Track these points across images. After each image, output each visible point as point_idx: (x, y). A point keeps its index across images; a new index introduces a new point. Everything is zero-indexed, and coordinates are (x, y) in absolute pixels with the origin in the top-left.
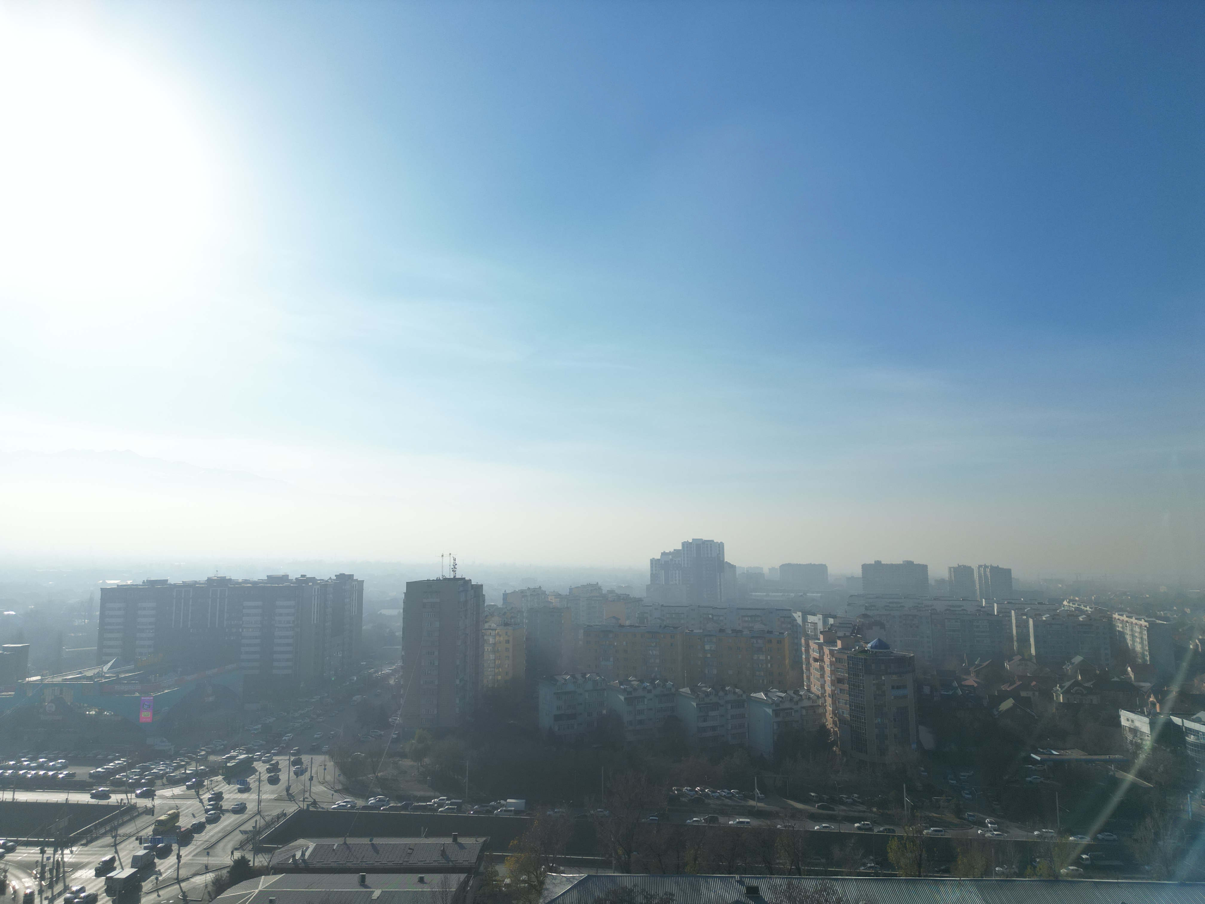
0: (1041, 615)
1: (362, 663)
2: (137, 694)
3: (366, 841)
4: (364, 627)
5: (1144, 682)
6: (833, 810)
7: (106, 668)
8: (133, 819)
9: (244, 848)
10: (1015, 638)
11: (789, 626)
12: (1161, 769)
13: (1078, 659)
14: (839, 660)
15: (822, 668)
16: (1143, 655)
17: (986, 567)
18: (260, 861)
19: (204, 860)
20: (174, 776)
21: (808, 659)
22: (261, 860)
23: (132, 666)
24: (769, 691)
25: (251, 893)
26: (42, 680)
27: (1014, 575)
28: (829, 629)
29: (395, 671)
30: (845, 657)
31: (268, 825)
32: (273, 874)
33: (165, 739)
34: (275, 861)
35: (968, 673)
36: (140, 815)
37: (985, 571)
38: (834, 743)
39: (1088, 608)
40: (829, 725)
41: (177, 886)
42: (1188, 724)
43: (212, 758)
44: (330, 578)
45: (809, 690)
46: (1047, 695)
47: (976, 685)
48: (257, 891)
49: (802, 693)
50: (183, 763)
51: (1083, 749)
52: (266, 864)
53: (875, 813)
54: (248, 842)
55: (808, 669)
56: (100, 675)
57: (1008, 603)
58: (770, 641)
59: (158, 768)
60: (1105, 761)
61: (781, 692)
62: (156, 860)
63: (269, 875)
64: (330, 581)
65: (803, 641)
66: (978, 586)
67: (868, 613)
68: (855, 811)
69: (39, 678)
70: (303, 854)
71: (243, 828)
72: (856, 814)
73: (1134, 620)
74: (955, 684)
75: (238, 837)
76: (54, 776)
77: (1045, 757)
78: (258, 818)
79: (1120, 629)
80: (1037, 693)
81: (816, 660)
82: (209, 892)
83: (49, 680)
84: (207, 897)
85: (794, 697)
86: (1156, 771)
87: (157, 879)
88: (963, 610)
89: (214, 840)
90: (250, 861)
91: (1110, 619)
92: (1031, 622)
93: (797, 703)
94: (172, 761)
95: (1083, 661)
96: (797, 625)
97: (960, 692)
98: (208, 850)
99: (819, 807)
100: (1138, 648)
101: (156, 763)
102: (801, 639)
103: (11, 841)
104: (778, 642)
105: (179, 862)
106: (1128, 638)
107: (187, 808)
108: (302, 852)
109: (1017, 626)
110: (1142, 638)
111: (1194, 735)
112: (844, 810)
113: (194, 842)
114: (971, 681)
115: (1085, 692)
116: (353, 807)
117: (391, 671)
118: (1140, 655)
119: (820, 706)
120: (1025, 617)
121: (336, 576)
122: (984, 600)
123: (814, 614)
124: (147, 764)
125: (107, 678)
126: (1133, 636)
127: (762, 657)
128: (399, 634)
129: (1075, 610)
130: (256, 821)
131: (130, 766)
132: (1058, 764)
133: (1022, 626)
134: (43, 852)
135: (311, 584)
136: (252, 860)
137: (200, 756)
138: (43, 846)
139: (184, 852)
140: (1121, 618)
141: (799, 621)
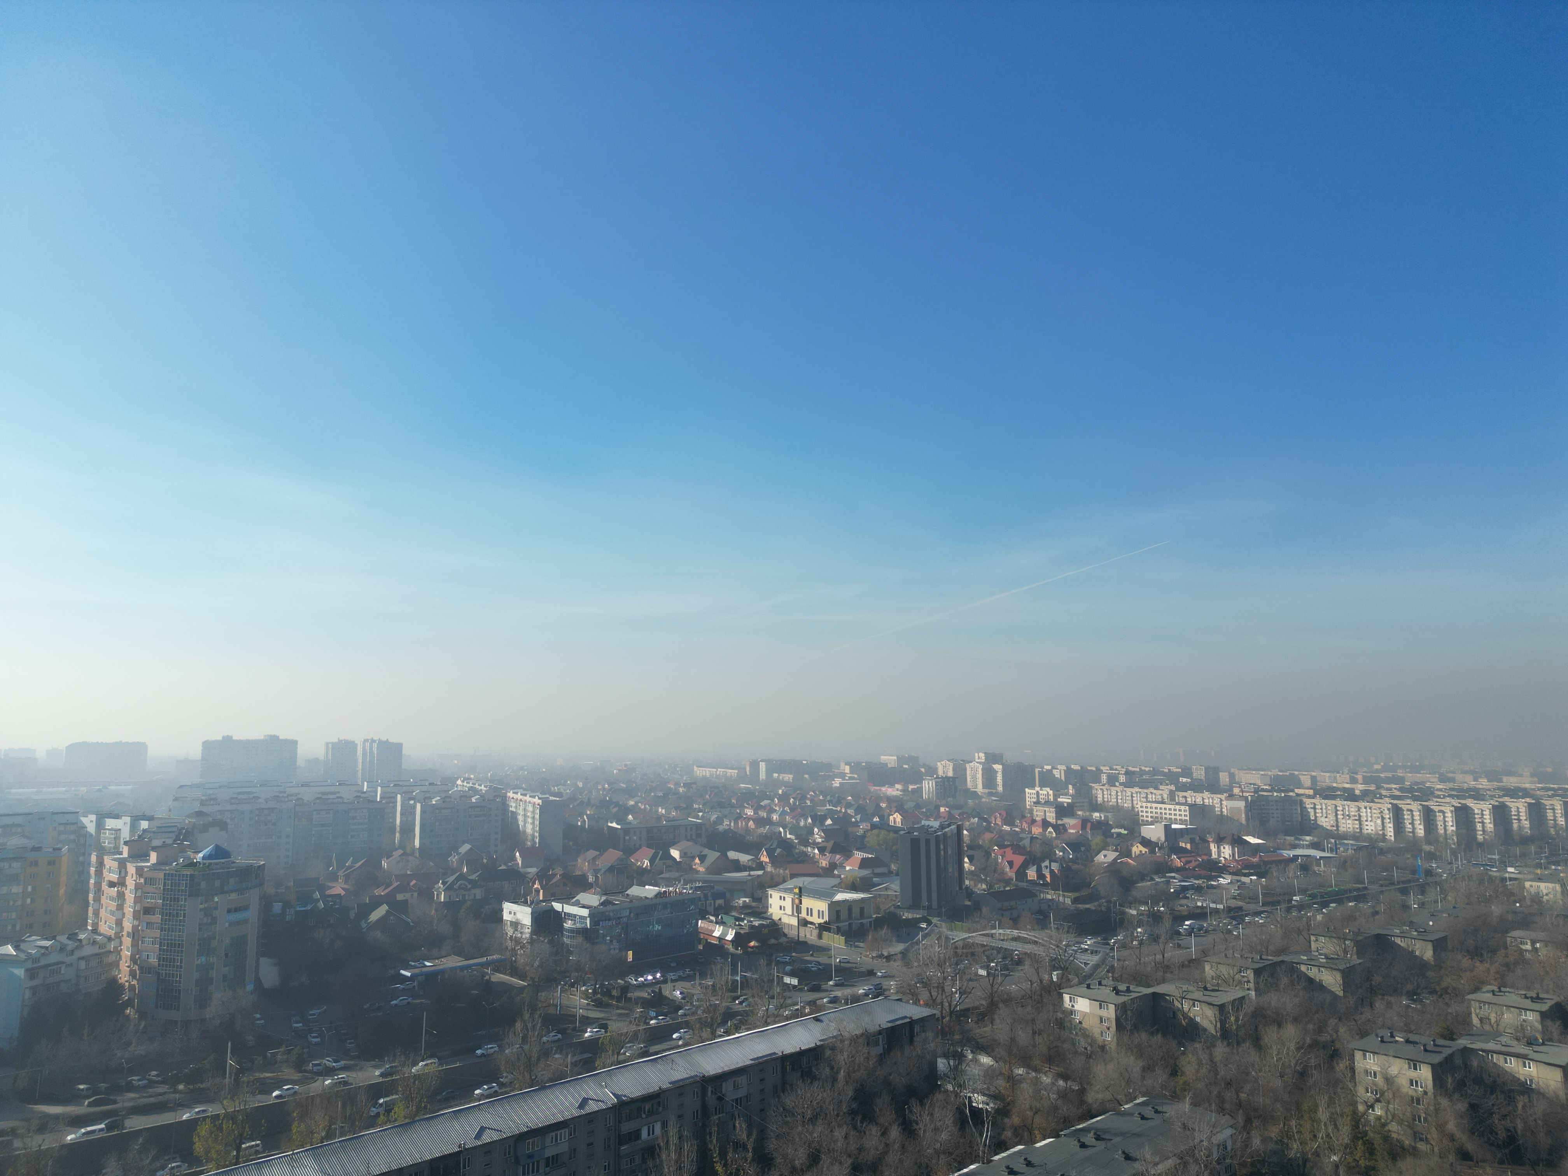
0: (431, 798)
5: (530, 867)
6: (115, 1102)
10: (398, 829)
11: (72, 837)
12: (537, 963)
13: (465, 848)
14: (150, 881)
15: (121, 896)
16: (533, 836)
17: (373, 741)
21: (98, 885)
24: (24, 941)
27: (405, 751)
28: (139, 836)
30: (161, 875)
35: (334, 877)
37: (371, 747)
38: (129, 1003)
39: (483, 787)
40: (124, 976)
42: (569, 909)
45: (95, 931)
46: (427, 894)
47: (343, 893)
49: (82, 936)
51: (459, 954)
53: (181, 1092)
55: (97, 899)
57: (395, 785)
58: (35, 863)
60: (482, 965)
61: (46, 939)
65: (94, 858)
66: (360, 766)
67: (205, 809)
68: (150, 1096)
72: (152, 1100)
73: (528, 798)
74: (317, 895)
77: (417, 971)
79: (513, 809)
80: (416, 894)
81: (112, 884)
85: (66, 945)
86: (533, 966)
88: (338, 797)
91: (504, 797)
92: (419, 806)
93: (72, 953)
95: (471, 849)
96: (86, 835)
97: (321, 905)
99: (90, 1105)
100: (529, 829)
102: (90, 855)
104: (49, 863)
106: (520, 818)
109: (402, 814)
110: (533, 818)
111: (571, 920)
112: (133, 1099)
114: (338, 889)
115: (469, 886)
118: (530, 838)
119: (111, 952)
120: (412, 802)
122: (366, 783)
123: (117, 817)
126: (525, 816)
127: (16, 889)
129: (469, 790)
132: (431, 976)
133: (408, 812)
140: (515, 796)
141: (91, 828)
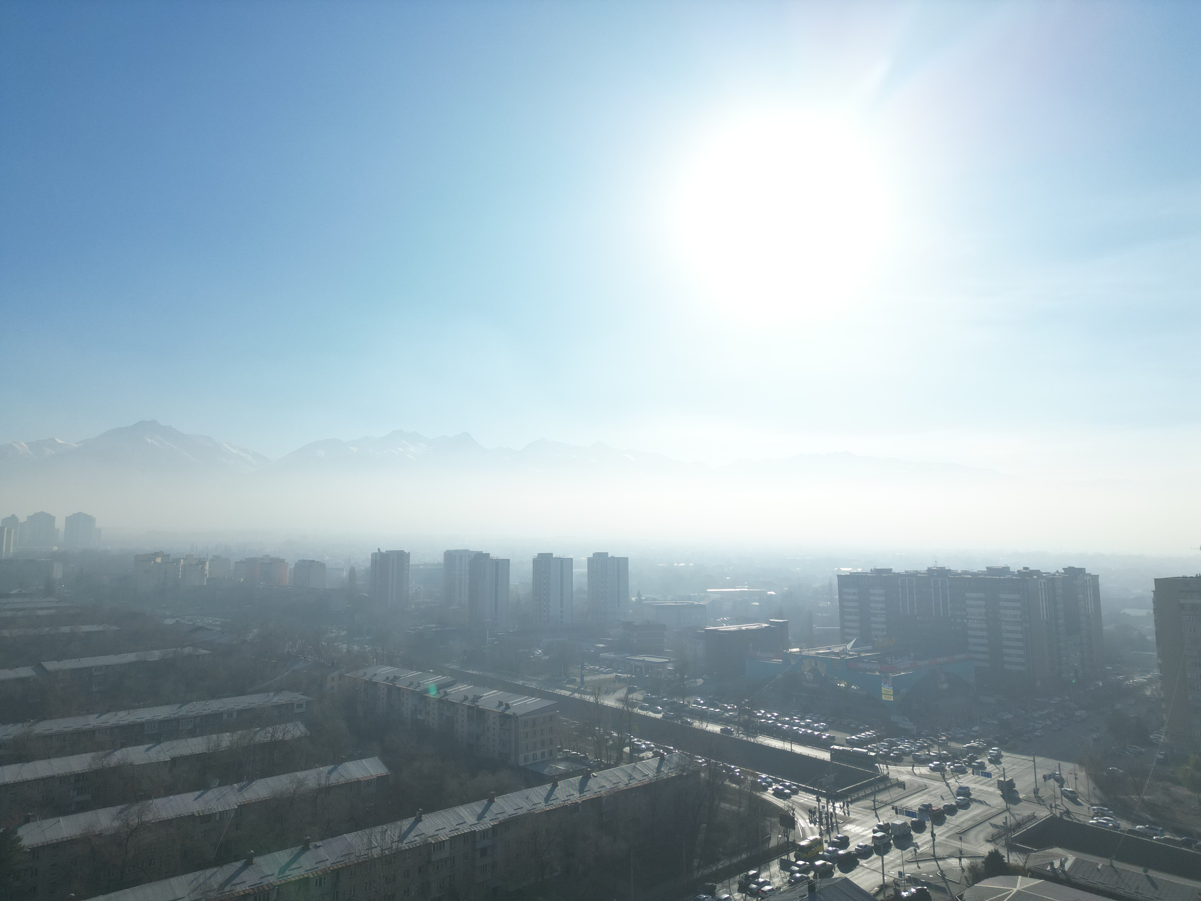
1: (1107, 668)
2: (878, 673)
3: (1139, 870)
4: (1105, 628)
7: (849, 646)
8: (887, 788)
9: (997, 842)
18: (1014, 859)
19: (958, 844)
20: (919, 756)
22: (1016, 858)
23: (870, 647)
25: (1010, 890)
26: (800, 651)
29: (1150, 681)
31: (1019, 825)
32: (1031, 877)
33: (907, 719)
34: (1031, 864)
36: (893, 786)
41: (935, 863)
43: (953, 745)
44: (1057, 572)
48: (1015, 890)
50: (926, 745)
52: (1021, 864)
54: (1000, 837)
56: (845, 652)
59: (904, 746)
62: (912, 833)
63: (1027, 876)
64: (1057, 574)
69: (798, 650)
70: (1062, 865)
71: (993, 821)
75: (988, 830)
76: (819, 737)
78: (1007, 814)
82: (965, 877)
83: (805, 653)
84: (964, 881)
87: (915, 850)
89: (965, 826)
90: (1004, 857)
94: (916, 740)
98: (961, 835)
101: (902, 740)
103: (795, 785)
105: (934, 840)
107: (935, 789)
108: (1061, 862)
113: (946, 824)
116: (1116, 827)
117: (1145, 681)
121: (1064, 569)
124: (894, 739)
125: (850, 655)
128: (1152, 638)
130: (1006, 818)
131: (879, 739)
134: (818, 800)
135: (1035, 577)
136: (1006, 856)
137: (941, 740)
138: (819, 795)
139: (938, 831)
